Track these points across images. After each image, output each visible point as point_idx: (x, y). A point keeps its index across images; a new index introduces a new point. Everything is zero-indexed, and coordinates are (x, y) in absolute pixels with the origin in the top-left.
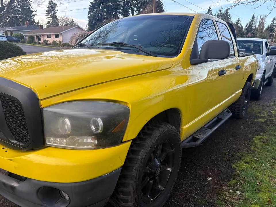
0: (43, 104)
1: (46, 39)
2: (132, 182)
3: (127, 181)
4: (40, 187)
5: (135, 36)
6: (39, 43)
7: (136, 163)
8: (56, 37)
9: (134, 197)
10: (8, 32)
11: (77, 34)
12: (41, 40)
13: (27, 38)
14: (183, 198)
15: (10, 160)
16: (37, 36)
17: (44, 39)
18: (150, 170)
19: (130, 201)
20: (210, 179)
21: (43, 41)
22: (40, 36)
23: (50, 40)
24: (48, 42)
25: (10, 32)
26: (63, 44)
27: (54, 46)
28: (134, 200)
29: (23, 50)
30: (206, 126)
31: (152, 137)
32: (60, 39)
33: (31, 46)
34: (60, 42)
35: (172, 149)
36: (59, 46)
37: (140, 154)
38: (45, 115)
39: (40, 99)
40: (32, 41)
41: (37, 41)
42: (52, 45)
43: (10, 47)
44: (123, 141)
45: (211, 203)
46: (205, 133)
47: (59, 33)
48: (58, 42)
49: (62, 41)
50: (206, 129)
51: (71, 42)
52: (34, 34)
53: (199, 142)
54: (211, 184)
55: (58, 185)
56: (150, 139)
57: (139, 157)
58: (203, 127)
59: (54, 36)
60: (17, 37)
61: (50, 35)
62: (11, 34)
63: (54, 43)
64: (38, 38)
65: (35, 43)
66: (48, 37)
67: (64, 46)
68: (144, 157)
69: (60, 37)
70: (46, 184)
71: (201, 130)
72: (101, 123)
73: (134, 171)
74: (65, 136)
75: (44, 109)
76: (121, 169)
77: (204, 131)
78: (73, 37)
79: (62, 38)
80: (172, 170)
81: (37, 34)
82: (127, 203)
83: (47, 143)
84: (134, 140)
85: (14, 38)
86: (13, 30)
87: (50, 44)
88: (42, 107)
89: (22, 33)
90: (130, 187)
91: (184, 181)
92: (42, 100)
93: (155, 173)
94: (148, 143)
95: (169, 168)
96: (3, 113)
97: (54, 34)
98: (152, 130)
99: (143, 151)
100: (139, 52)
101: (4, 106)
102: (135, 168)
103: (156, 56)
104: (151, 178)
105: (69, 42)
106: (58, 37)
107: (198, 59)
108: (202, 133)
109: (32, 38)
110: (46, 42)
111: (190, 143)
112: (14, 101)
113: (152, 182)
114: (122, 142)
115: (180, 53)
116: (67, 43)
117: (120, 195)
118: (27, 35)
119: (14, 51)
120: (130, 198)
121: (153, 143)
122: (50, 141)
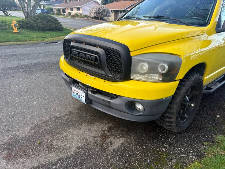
0: (132, 54)
1: (70, 11)
2: (176, 106)
3: (173, 106)
4: (128, 101)
5: (167, 10)
6: (64, 15)
7: (179, 95)
8: (77, 10)
9: (176, 116)
10: (41, 6)
11: (95, 7)
12: (66, 13)
13: (55, 11)
14: (200, 125)
15: (110, 85)
16: (62, 9)
17: (68, 12)
18: (183, 103)
19: (173, 118)
20: (218, 116)
21: (68, 13)
22: (65, 9)
23: (73, 13)
24: (71, 14)
25: (42, 6)
26: (84, 15)
27: (76, 17)
28: (176, 118)
29: (59, 21)
30: (216, 81)
31: (189, 80)
32: (80, 12)
33: (59, 17)
34: (81, 14)
35: (197, 92)
36: (80, 18)
37: (182, 90)
38: (133, 61)
39: (131, 51)
40: (59, 13)
41: (62, 13)
42: (75, 16)
43: (50, 18)
44: (176, 79)
45: (221, 129)
46: (216, 85)
47: (80, 7)
48: (79, 14)
49: (82, 13)
50: (216, 83)
51: (90, 14)
52: (60, 7)
53: (212, 91)
54: (220, 120)
55: (139, 100)
56: (189, 82)
57: (181, 91)
58: (214, 81)
59: (76, 9)
60: (48, 9)
61: (73, 8)
62: (44, 7)
63: (76, 15)
64: (64, 11)
65: (61, 14)
66: (71, 10)
67: (84, 17)
68: (184, 92)
69: (81, 9)
70: (132, 100)
71: (213, 83)
72: (167, 67)
73: (178, 99)
74: (144, 74)
75: (133, 57)
76: (172, 97)
77: (215, 84)
78: (92, 10)
79: (82, 10)
80: (194, 106)
81: (63, 7)
82: (171, 119)
83: (131, 77)
84: (181, 80)
85: (46, 11)
86: (45, 4)
87: (73, 16)
88: (132, 56)
89: (51, 7)
90: (175, 109)
91: (199, 116)
92: (132, 51)
93: (186, 105)
94: (187, 83)
95: (192, 104)
96: (106, 59)
97: (76, 7)
98: (190, 76)
99: (184, 88)
100: (177, 23)
101: (107, 55)
102: (178, 98)
103: (192, 26)
104: (183, 108)
105: (89, 15)
106: (79, 10)
107: (221, 28)
108: (214, 85)
109: (59, 10)
110: (70, 13)
111: (206, 91)
112: (115, 52)
113: (182, 110)
114: (175, 81)
115: (209, 23)
116: (86, 15)
117: (166, 114)
118: (55, 8)
119: (53, 22)
120: (173, 116)
121: (190, 84)
122: (133, 76)
